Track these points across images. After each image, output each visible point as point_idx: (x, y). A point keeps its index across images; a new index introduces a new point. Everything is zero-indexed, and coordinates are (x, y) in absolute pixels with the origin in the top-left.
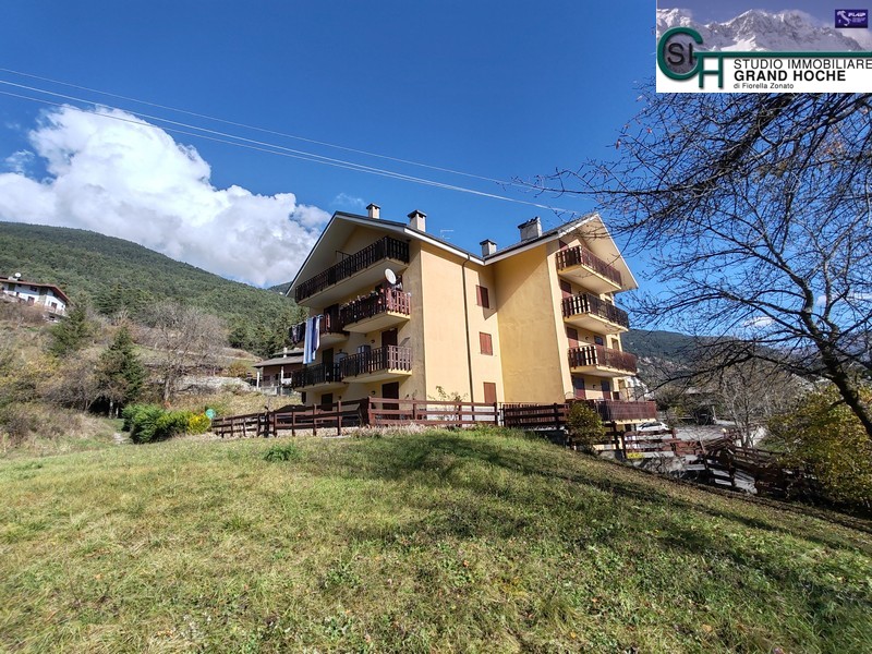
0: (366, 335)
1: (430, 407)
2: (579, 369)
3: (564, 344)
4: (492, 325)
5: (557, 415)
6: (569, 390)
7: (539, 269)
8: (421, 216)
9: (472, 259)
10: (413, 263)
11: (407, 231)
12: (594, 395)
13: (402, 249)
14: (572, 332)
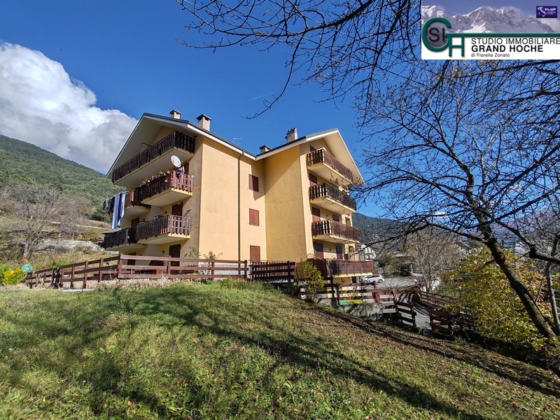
0: (161, 208)
1: (200, 264)
2: (319, 237)
3: (309, 219)
4: (260, 204)
5: (289, 270)
6: (310, 251)
7: (294, 165)
8: (207, 119)
9: (245, 154)
10: (197, 153)
11: (189, 126)
12: (329, 256)
13: (190, 142)
14: (316, 210)
